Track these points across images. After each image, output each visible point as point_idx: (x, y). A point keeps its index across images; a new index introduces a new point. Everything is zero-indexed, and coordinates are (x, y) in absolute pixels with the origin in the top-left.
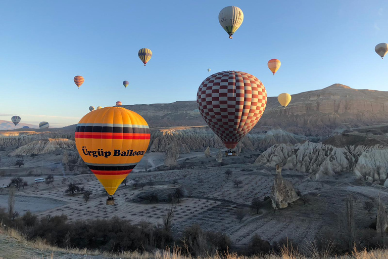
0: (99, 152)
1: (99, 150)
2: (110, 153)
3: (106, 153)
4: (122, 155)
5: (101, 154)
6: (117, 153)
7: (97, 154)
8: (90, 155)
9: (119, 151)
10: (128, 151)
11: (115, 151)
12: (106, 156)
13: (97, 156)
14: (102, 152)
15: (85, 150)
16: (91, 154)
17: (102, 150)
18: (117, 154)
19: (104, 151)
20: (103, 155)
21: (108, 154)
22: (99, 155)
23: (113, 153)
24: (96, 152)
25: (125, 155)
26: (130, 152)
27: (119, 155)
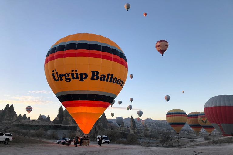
0: (73, 75)
1: (73, 71)
2: (86, 75)
3: (81, 74)
4: (101, 79)
5: (75, 76)
6: (95, 75)
7: (70, 77)
8: (61, 79)
9: (98, 73)
10: (108, 75)
11: (93, 72)
12: (82, 80)
13: (70, 80)
14: (77, 74)
15: (56, 75)
16: (63, 78)
17: (76, 71)
18: (95, 77)
19: (79, 72)
20: (77, 78)
21: (84, 76)
22: (73, 78)
23: (90, 75)
24: (69, 74)
25: (104, 80)
26: (110, 76)
27: (97, 79)
